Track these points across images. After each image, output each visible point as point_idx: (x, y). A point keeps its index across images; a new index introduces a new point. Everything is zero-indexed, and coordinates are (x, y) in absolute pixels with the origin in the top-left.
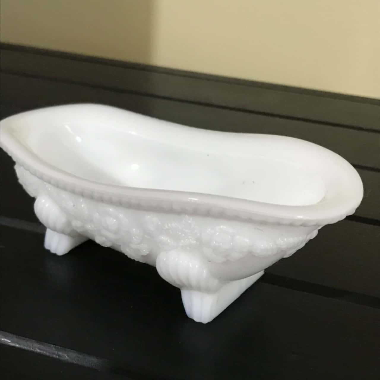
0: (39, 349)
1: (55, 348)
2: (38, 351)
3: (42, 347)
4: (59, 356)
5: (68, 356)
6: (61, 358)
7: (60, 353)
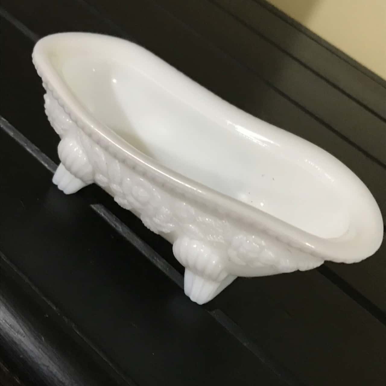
0: (104, 214)
1: (116, 219)
2: (103, 215)
3: (107, 214)
4: (116, 226)
5: (122, 229)
6: (117, 229)
7: (117, 224)
